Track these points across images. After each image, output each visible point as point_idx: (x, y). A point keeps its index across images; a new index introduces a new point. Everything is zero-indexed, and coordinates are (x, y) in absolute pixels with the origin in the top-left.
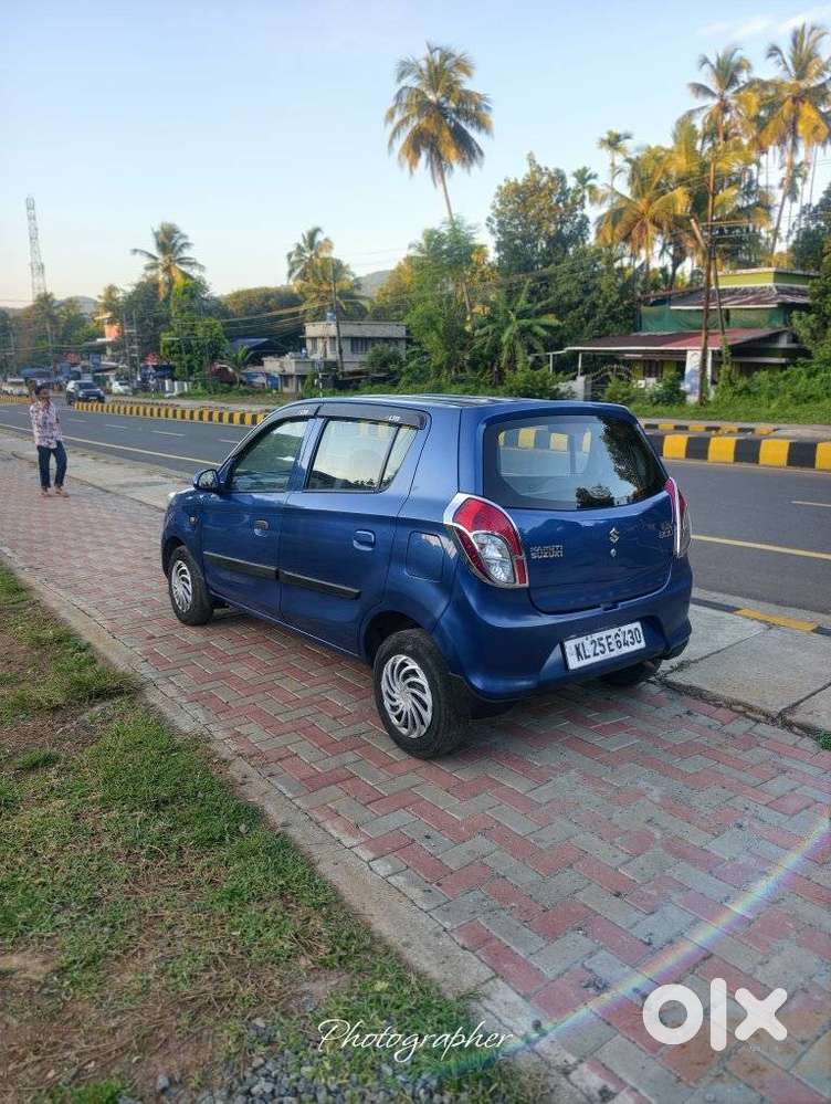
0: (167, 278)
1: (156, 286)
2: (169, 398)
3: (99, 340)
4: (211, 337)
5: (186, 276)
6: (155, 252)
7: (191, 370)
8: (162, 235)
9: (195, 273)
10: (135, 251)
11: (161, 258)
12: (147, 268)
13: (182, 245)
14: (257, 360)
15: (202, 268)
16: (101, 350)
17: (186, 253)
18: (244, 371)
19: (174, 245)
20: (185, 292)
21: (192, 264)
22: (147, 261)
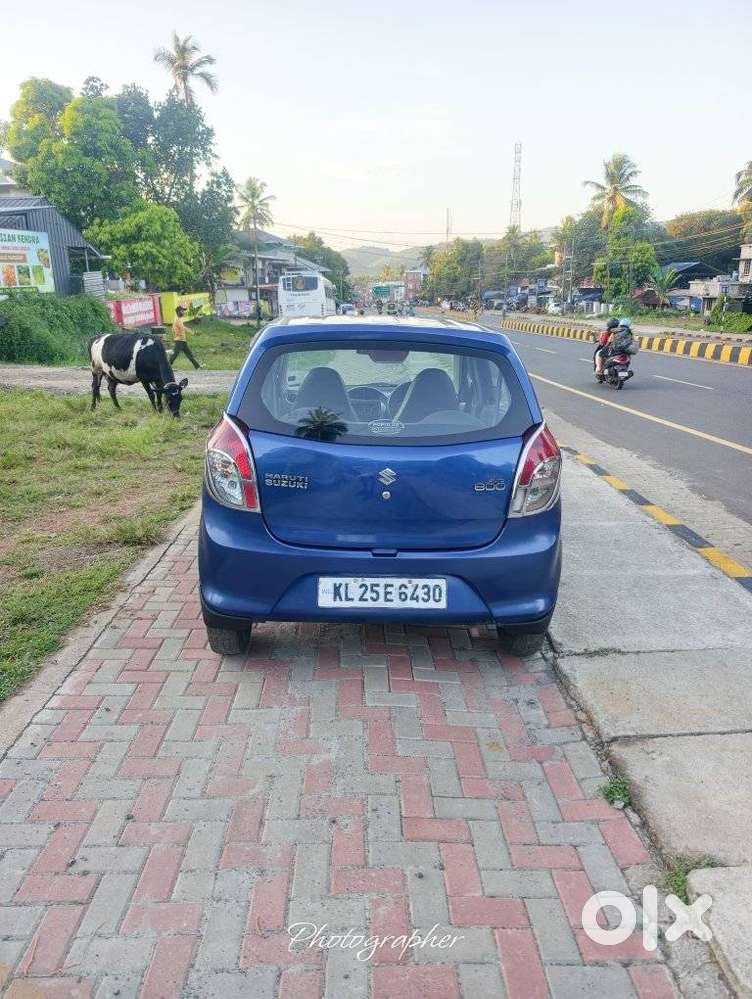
0: (611, 206)
1: (601, 215)
2: (589, 319)
3: (549, 266)
4: (642, 261)
5: (629, 202)
6: (603, 182)
7: (617, 292)
8: (612, 166)
9: (639, 200)
10: (587, 182)
11: (609, 188)
12: (594, 199)
13: (631, 174)
14: (683, 282)
15: (645, 194)
16: (548, 275)
17: (633, 181)
18: (670, 294)
19: (623, 174)
20: (624, 219)
21: (636, 190)
22: (595, 192)
